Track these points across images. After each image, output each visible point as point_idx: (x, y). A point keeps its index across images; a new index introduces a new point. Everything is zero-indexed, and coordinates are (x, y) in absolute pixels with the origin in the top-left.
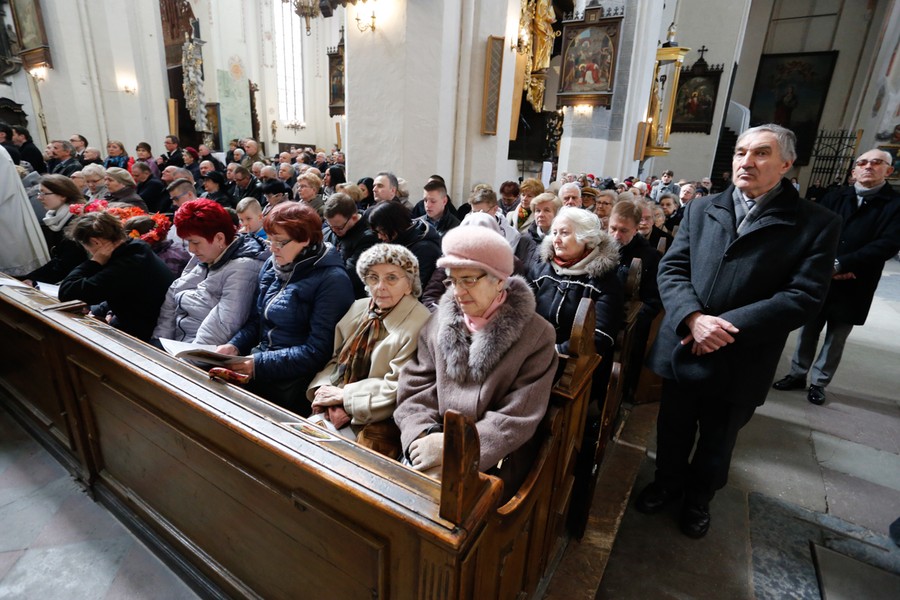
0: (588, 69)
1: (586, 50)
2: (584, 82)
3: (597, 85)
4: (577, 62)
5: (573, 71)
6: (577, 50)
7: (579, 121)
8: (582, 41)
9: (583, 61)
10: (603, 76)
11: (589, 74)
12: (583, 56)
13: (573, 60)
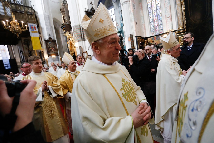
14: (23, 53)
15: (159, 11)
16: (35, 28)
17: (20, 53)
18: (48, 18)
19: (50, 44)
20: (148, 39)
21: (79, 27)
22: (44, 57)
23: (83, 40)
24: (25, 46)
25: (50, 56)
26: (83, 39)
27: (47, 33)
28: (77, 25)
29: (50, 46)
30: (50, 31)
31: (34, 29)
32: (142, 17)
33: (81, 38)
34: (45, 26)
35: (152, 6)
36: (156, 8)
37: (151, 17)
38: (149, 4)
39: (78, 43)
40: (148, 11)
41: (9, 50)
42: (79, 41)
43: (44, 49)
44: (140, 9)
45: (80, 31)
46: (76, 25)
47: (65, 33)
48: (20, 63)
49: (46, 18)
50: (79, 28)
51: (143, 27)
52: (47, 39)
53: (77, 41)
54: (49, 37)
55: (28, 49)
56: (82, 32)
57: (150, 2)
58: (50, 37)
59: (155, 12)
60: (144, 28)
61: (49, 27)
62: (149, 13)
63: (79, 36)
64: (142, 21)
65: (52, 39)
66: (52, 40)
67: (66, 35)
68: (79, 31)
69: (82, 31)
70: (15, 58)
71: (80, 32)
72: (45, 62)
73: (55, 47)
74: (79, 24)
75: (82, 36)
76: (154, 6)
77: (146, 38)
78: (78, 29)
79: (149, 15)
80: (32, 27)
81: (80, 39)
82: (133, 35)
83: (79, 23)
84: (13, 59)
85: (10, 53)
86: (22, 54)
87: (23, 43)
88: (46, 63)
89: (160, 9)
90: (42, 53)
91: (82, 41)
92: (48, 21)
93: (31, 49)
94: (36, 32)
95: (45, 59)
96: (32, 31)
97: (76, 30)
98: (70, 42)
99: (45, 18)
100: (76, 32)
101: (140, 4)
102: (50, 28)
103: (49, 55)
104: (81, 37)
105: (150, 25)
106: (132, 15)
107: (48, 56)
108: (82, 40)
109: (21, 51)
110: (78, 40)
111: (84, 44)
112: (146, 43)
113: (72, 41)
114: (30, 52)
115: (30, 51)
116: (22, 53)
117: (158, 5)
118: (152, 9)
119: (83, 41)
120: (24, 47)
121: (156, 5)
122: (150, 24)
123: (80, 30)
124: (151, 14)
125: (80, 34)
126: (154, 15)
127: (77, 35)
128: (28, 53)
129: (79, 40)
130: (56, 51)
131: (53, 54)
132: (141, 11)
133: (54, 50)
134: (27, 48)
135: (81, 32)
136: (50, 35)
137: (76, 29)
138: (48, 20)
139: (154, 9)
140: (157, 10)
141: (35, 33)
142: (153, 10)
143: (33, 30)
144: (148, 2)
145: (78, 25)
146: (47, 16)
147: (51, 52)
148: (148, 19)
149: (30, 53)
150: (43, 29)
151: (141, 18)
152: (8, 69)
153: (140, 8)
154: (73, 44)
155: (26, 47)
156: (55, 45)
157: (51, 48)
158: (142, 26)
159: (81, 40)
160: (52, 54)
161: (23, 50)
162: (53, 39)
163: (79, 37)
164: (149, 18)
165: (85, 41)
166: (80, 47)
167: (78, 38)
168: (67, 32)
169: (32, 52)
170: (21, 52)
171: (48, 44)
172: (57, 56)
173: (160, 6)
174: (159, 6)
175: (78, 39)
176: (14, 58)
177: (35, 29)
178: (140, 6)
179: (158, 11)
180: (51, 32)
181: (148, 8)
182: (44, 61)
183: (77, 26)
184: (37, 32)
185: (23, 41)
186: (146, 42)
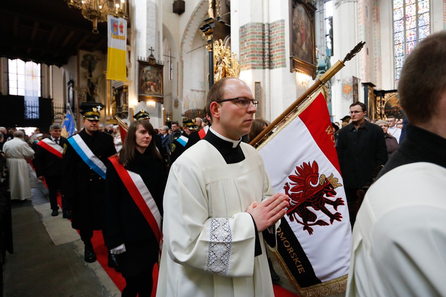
0: (152, 84)
1: (150, 76)
2: (150, 91)
3: (156, 93)
4: (146, 80)
5: (144, 84)
6: (145, 75)
7: (150, 109)
8: (147, 71)
9: (149, 81)
10: (158, 89)
11: (152, 87)
12: (149, 78)
13: (144, 79)
14: (76, 85)
15: (423, 31)
16: (121, 27)
17: (67, 85)
18: (154, 11)
19: (148, 73)
20: (387, 96)
21: (261, 29)
22: (126, 102)
23: (267, 66)
24: (83, 70)
25: (144, 101)
26: (266, 63)
27: (147, 45)
28: (257, 23)
29: (147, 76)
30: (154, 40)
31: (119, 30)
32: (375, 40)
33: (262, 60)
34: (146, 27)
35: (405, 18)
36: (417, 23)
37: (399, 44)
38: (398, 12)
39: (251, 71)
40: (393, 28)
41: (41, 77)
42: (253, 68)
43: (131, 82)
44: (374, 21)
45: (261, 41)
46: (252, 23)
47: (211, 42)
48: (60, 108)
49: (150, 10)
50: (261, 31)
51: (377, 64)
52: (143, 59)
53: (250, 66)
54: (150, 54)
55: (90, 78)
56: (267, 45)
57: (402, 9)
58: (152, 55)
59: (413, 33)
60: (377, 68)
61: (154, 31)
62: (394, 34)
63: (258, 53)
64: (376, 50)
65: (154, 59)
66: (154, 64)
67: (212, 49)
68: (259, 39)
69: (267, 41)
70: (51, 98)
71: (261, 44)
72: (127, 113)
73: (158, 81)
74: (262, 22)
75: (264, 56)
76: (410, 18)
77: (382, 93)
78: (257, 33)
79: (394, 38)
80: (115, 26)
81: (257, 62)
82: (358, 80)
83: (263, 20)
84: (46, 97)
85: (43, 83)
86: (71, 88)
87: (80, 63)
88: (128, 117)
89: (428, 27)
90: (124, 90)
91: (264, 68)
92: (154, 18)
93: (96, 81)
94: (122, 38)
95: (127, 107)
96: (114, 34)
97: (250, 35)
98: (224, 69)
99: (148, 9)
100: (251, 41)
101: (375, 10)
102: (156, 35)
103: (141, 99)
104: (262, 57)
105: (395, 63)
106: (361, 30)
107: (139, 101)
108: (264, 65)
109: (71, 81)
110: (252, 65)
111: (267, 78)
112: (379, 105)
113: (230, 65)
114: (91, 86)
115: (92, 84)
116: (73, 86)
117: (422, 16)
118: (405, 25)
119: (267, 70)
120: (80, 72)
121: (417, 15)
122: (394, 60)
123: (263, 37)
124: (400, 37)
125: (262, 48)
126: (409, 40)
127: (252, 49)
128: (86, 89)
129: (255, 63)
130: (158, 91)
131: (150, 96)
132: (375, 26)
133: (155, 87)
134: (88, 75)
135: (264, 43)
136: (151, 50)
137: (252, 33)
138: (154, 15)
139: (410, 23)
140: (417, 27)
141: (120, 40)
142: (408, 28)
143: (115, 32)
144: (395, 7)
145: (260, 24)
146: (154, 7)
147: (147, 93)
148: (392, 47)
149: (90, 89)
150: (138, 34)
151: (374, 42)
152: (32, 119)
153: (375, 19)
154: (231, 73)
155: (85, 73)
156: (160, 75)
157: (148, 82)
158: (375, 61)
159: (260, 65)
160: (148, 96)
161: (76, 80)
162: (157, 62)
163: (257, 55)
164: (394, 45)
165: (271, 70)
166: (256, 83)
167: (254, 58)
168: (217, 42)
169: (96, 86)
170: (71, 84)
171: (145, 71)
172: (157, 103)
173: (428, 20)
174: (424, 18)
175: (252, 61)
176: (49, 96)
177: (122, 32)
178: (375, 14)
179: (420, 30)
180: (156, 43)
181: (393, 22)
182: (125, 111)
183: (255, 27)
184: (125, 39)
185: (81, 59)
186: (381, 103)
